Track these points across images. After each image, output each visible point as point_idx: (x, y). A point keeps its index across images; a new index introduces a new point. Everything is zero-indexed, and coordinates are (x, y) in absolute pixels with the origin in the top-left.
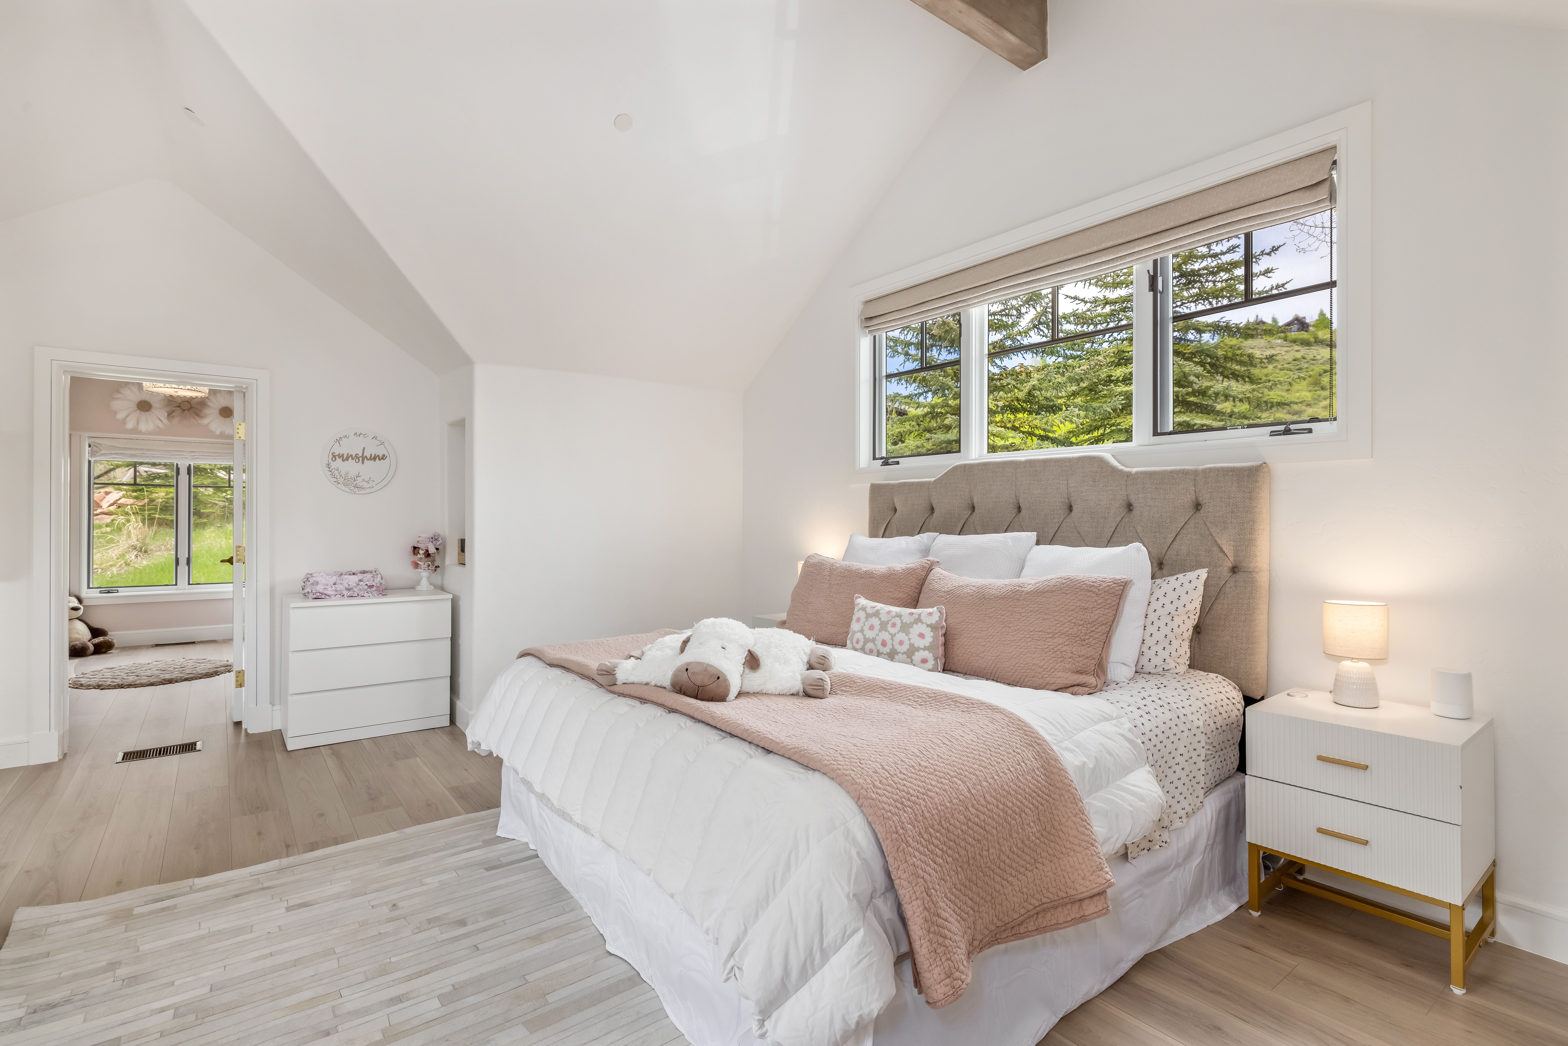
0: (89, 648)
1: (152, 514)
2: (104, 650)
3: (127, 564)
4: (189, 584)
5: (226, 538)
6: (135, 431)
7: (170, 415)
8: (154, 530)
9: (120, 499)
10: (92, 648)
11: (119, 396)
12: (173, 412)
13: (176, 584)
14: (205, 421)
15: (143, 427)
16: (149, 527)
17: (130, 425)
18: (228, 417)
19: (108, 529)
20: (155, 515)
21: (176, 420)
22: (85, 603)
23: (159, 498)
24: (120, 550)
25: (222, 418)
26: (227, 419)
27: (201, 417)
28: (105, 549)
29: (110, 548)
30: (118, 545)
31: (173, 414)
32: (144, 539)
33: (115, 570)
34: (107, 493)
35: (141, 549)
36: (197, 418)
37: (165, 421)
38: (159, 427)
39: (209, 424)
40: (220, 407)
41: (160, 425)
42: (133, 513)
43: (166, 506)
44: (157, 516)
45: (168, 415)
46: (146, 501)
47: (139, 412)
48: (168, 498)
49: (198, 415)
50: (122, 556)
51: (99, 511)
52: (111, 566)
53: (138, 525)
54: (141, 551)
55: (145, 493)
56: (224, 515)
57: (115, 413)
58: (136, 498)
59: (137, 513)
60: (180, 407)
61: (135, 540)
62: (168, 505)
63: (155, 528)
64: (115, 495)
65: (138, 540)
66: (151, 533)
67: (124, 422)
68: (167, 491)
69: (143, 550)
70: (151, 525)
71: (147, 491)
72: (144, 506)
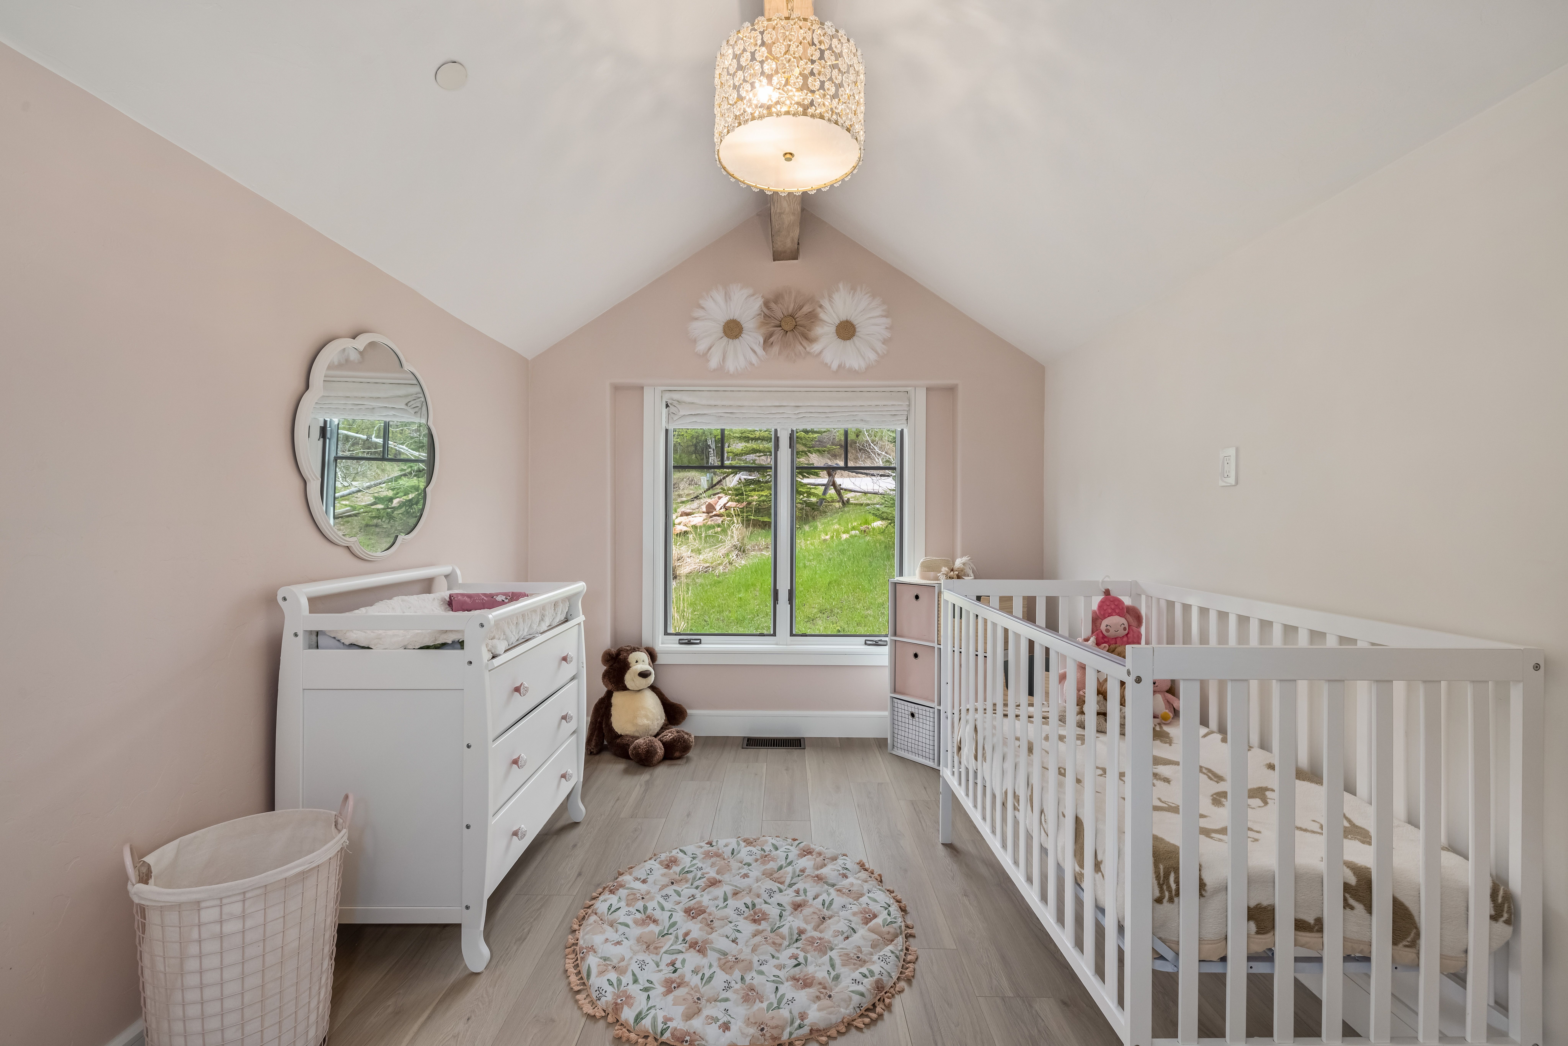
0: (657, 752)
1: (749, 515)
2: (677, 754)
3: (731, 563)
4: (792, 635)
5: (804, 539)
6: (720, 370)
7: (767, 343)
8: (750, 531)
9: (727, 502)
10: (660, 751)
11: (698, 313)
12: (771, 335)
13: (774, 634)
14: (816, 348)
15: (731, 366)
16: (746, 528)
17: (714, 363)
18: (849, 339)
19: (719, 529)
20: (751, 517)
21: (776, 349)
22: (660, 660)
23: (754, 501)
24: (725, 549)
25: (840, 340)
26: (848, 342)
27: (811, 340)
28: (716, 548)
29: (719, 547)
30: (724, 545)
31: (772, 339)
32: (743, 539)
33: (721, 567)
34: (720, 498)
35: (741, 549)
36: (805, 343)
37: (760, 351)
38: (752, 364)
39: (821, 352)
40: (837, 322)
41: (754, 359)
42: (735, 515)
43: (759, 509)
44: (752, 517)
45: (765, 342)
46: (745, 503)
47: (725, 339)
48: (760, 501)
49: (807, 338)
50: (727, 555)
51: (714, 513)
52: (719, 564)
53: (739, 526)
54: (740, 551)
55: (745, 496)
56: (802, 517)
57: (695, 341)
58: (738, 501)
59: (739, 515)
60: (780, 326)
61: (736, 540)
62: (760, 507)
63: (751, 529)
64: (725, 499)
65: (738, 541)
66: (748, 534)
67: (705, 356)
68: (759, 495)
69: (741, 550)
70: (747, 526)
71: (746, 495)
72: (743, 508)
